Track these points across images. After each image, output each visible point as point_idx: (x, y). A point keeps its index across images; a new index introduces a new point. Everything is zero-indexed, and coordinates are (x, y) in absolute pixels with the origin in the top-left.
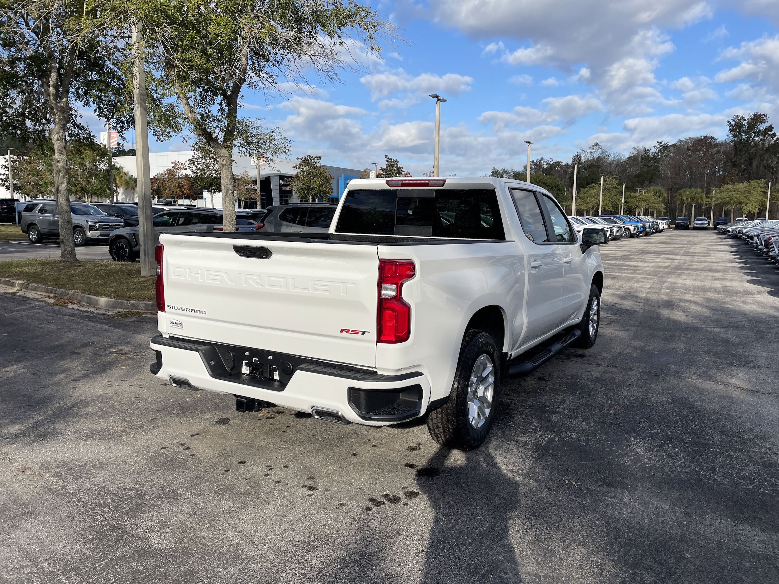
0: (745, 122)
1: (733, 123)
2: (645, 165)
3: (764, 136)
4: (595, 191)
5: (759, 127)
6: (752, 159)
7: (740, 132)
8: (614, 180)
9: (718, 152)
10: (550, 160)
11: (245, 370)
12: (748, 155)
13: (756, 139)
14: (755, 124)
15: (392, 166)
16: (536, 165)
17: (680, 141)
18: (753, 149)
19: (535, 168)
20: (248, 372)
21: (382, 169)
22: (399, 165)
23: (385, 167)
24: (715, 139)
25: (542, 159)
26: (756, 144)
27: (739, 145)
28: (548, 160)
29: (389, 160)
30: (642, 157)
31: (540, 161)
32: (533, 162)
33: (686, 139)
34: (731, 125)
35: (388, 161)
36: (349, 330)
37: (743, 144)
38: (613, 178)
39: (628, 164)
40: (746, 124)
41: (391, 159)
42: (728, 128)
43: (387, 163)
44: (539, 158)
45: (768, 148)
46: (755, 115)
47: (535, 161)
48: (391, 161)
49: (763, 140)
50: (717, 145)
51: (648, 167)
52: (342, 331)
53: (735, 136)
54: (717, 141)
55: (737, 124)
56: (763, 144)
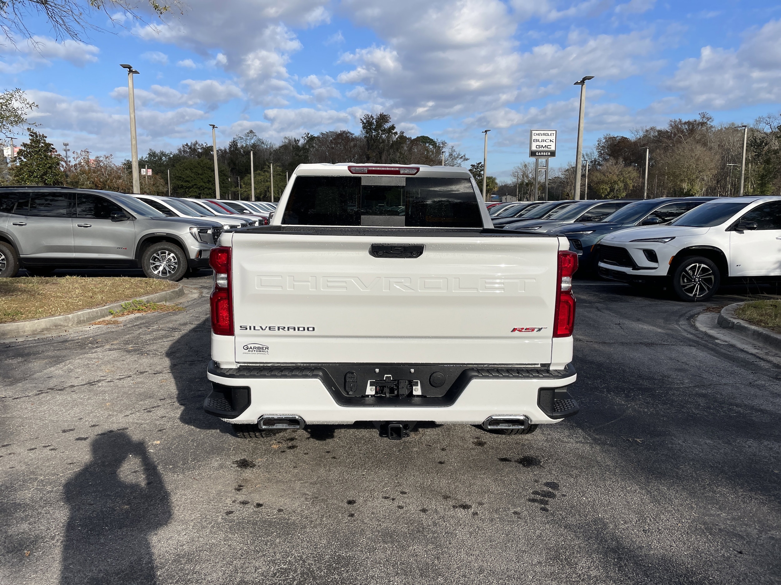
0: (374, 121)
1: (365, 121)
2: (297, 155)
3: (389, 134)
4: (262, 177)
5: (384, 125)
6: (381, 153)
7: (370, 129)
8: (278, 168)
9: (355, 146)
10: (205, 145)
11: (370, 391)
12: (378, 150)
13: (384, 136)
14: (381, 123)
15: (38, 142)
16: (190, 148)
17: (322, 134)
18: (382, 145)
19: (190, 152)
20: (373, 393)
21: (25, 145)
22: (48, 141)
23: (28, 142)
24: (352, 134)
25: (196, 143)
26: (383, 141)
27: (371, 141)
28: (202, 145)
29: (33, 135)
30: (293, 147)
31: (195, 145)
32: (187, 145)
33: (327, 133)
34: (363, 123)
35: (31, 136)
36: (523, 329)
37: (373, 139)
38: (278, 166)
39: (280, 152)
40: (375, 123)
41: (35, 133)
42: (361, 125)
43: (31, 138)
44: (194, 142)
45: (392, 144)
46: (381, 115)
47: (189, 144)
48: (37, 136)
49: (388, 137)
50: (353, 139)
51: (300, 156)
52: (514, 330)
53: (367, 132)
54: (353, 136)
55: (368, 121)
56: (388, 141)
